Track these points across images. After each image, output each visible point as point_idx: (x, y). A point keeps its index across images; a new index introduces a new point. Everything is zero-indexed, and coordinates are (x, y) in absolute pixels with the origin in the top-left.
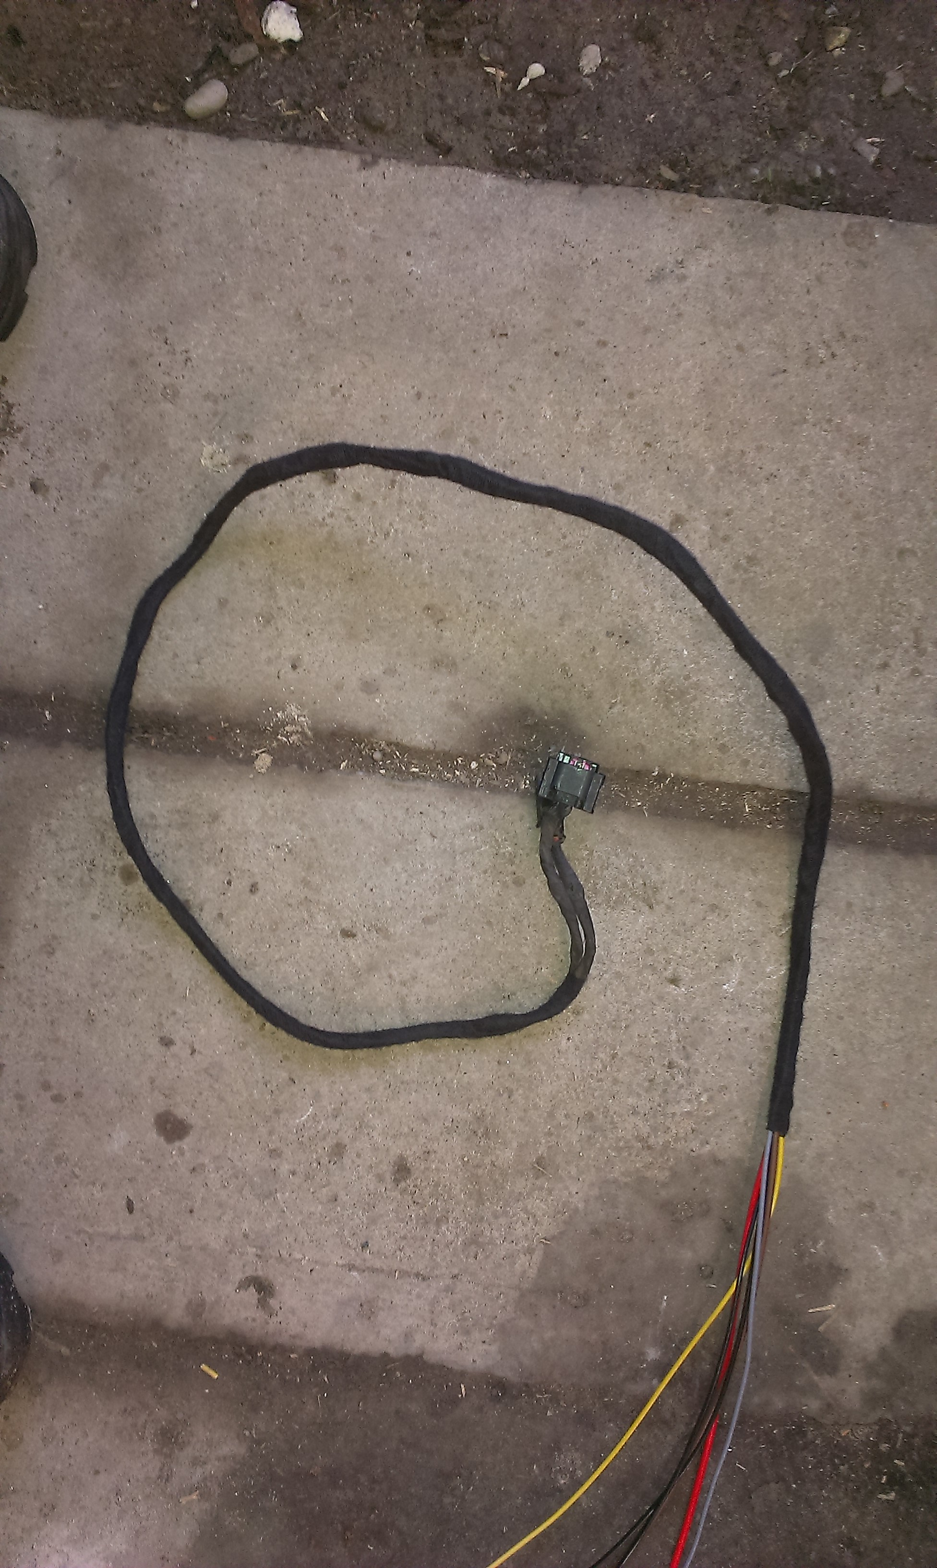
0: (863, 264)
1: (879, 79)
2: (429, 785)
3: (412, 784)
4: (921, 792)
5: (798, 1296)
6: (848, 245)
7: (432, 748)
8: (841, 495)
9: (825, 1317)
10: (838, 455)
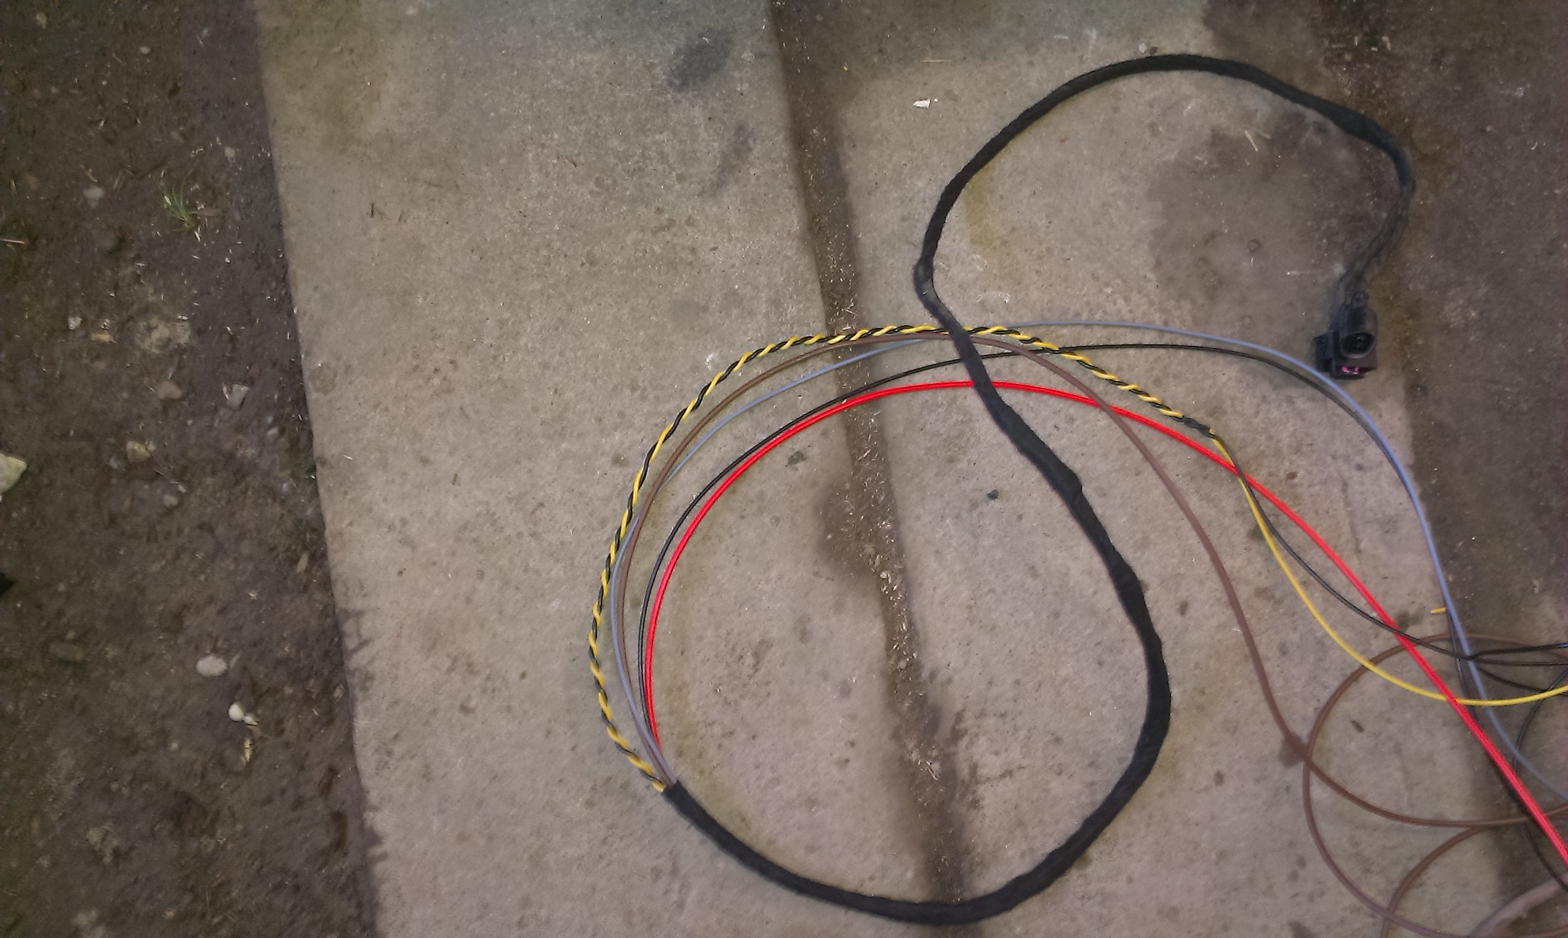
0: (348, 368)
1: (168, 403)
2: (915, 609)
3: (919, 625)
4: (790, 188)
5: (1248, 164)
6: (334, 386)
7: (880, 617)
8: (557, 329)
9: (1257, 137)
10: (523, 341)
